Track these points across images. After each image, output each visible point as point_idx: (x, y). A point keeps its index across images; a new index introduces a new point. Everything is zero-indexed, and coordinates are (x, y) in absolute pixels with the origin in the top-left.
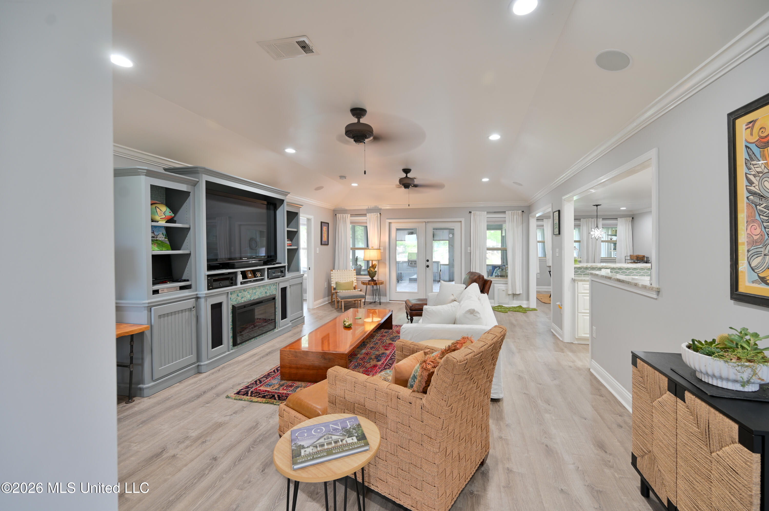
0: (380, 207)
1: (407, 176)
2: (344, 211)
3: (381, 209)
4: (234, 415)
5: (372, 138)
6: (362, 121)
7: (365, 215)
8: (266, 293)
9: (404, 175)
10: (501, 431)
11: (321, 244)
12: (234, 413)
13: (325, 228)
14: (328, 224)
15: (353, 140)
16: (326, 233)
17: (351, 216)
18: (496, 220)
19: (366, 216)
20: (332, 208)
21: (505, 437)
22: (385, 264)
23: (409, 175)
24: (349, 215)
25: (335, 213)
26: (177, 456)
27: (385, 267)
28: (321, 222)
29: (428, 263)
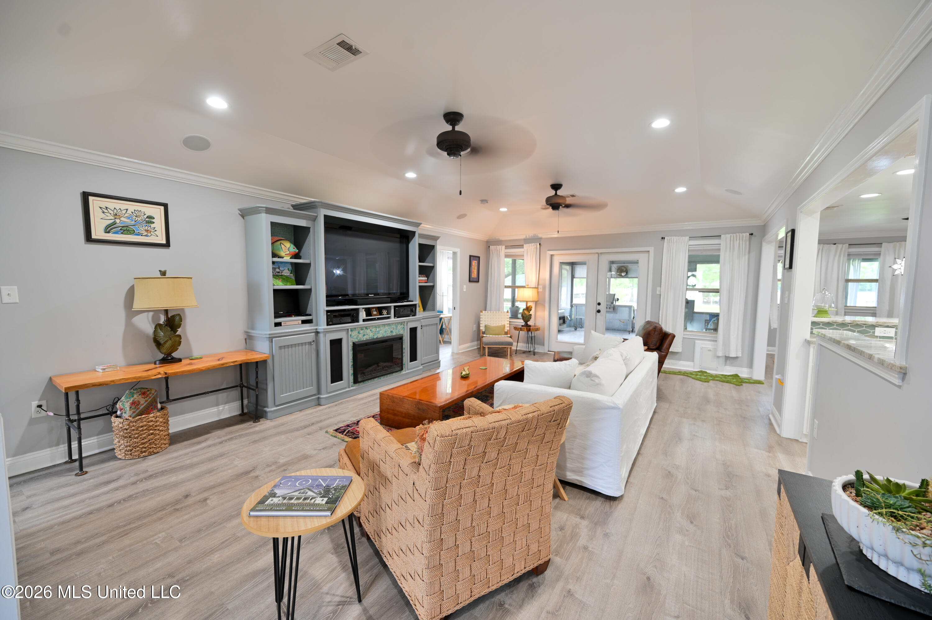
0: (540, 236)
1: (556, 194)
2: (498, 242)
3: (541, 238)
4: (322, 450)
5: (469, 150)
6: (457, 128)
7: (521, 246)
8: (391, 332)
9: (553, 192)
10: (592, 539)
11: (470, 281)
12: (323, 449)
13: (474, 263)
14: (479, 257)
15: (445, 153)
16: (476, 268)
17: (506, 248)
18: (705, 248)
19: (523, 248)
20: (485, 239)
21: (592, 548)
22: (544, 306)
23: (559, 192)
24: (504, 247)
25: (489, 244)
26: (260, 477)
27: (544, 310)
28: (470, 256)
29: (599, 308)
